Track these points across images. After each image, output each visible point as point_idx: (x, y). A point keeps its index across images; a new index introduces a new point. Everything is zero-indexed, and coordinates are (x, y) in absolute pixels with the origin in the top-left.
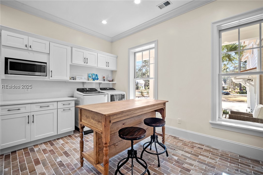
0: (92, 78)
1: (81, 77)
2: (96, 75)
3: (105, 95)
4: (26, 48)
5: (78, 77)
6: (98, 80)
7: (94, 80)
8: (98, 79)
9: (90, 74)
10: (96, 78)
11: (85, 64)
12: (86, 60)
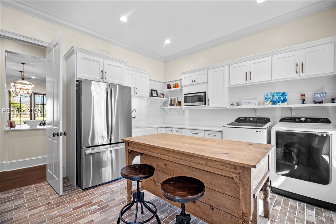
0: (271, 101)
1: (249, 101)
2: (283, 93)
3: (259, 130)
4: (193, 83)
5: (244, 102)
6: (286, 103)
7: (274, 103)
8: (285, 101)
9: (269, 95)
10: (282, 98)
11: (248, 82)
12: (248, 75)
